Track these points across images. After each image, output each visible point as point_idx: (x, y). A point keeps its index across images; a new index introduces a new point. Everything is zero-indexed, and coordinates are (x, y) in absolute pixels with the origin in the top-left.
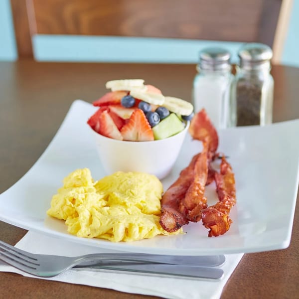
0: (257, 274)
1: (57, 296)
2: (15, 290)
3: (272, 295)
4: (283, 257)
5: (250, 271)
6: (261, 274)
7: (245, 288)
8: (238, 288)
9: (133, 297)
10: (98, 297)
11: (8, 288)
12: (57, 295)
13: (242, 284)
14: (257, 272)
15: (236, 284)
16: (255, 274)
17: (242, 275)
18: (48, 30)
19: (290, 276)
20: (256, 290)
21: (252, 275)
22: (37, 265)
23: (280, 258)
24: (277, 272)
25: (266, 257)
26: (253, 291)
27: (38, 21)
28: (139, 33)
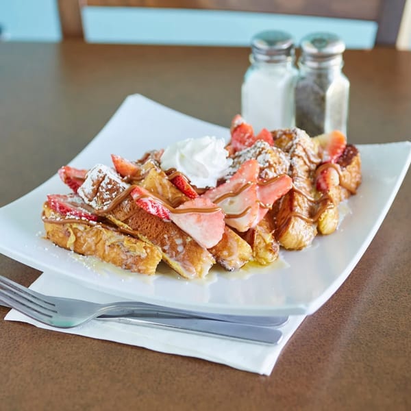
0: (369, 344)
1: (116, 371)
2: (62, 362)
3: (388, 373)
4: (404, 322)
5: (360, 340)
6: (375, 345)
7: (353, 364)
8: (346, 364)
11: (53, 359)
12: (115, 369)
13: (350, 358)
14: (370, 342)
15: (342, 357)
16: (366, 345)
20: (368, 366)
22: (54, 311)
23: (400, 323)
24: (395, 342)
26: (364, 367)
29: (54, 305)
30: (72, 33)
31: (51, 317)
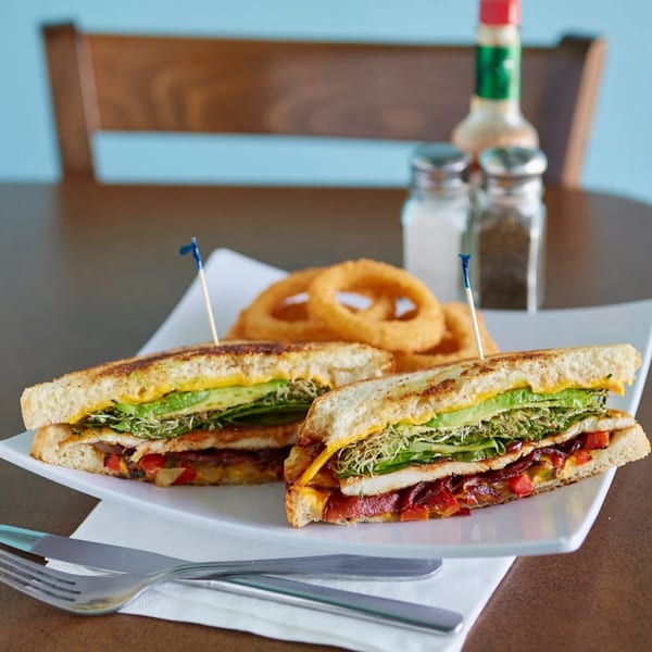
0: (534, 602)
3: (564, 644)
5: (519, 596)
6: (542, 602)
7: (510, 631)
8: (497, 631)
9: (288, 647)
10: (220, 648)
13: (504, 623)
14: (534, 599)
15: (493, 622)
16: (529, 603)
17: (505, 604)
18: (122, 122)
19: (599, 606)
20: (532, 633)
21: (525, 604)
22: (74, 592)
23: (579, 571)
25: (552, 568)
26: (526, 636)
27: (103, 103)
28: (303, 127)
29: (73, 584)
30: (77, 169)
31: (72, 600)
